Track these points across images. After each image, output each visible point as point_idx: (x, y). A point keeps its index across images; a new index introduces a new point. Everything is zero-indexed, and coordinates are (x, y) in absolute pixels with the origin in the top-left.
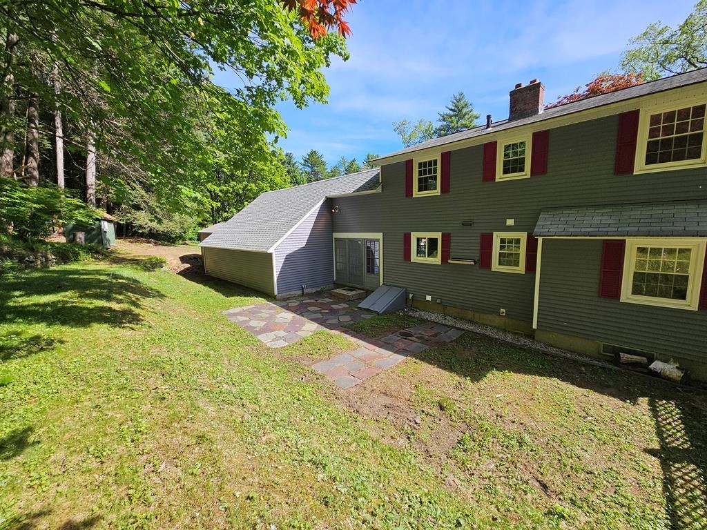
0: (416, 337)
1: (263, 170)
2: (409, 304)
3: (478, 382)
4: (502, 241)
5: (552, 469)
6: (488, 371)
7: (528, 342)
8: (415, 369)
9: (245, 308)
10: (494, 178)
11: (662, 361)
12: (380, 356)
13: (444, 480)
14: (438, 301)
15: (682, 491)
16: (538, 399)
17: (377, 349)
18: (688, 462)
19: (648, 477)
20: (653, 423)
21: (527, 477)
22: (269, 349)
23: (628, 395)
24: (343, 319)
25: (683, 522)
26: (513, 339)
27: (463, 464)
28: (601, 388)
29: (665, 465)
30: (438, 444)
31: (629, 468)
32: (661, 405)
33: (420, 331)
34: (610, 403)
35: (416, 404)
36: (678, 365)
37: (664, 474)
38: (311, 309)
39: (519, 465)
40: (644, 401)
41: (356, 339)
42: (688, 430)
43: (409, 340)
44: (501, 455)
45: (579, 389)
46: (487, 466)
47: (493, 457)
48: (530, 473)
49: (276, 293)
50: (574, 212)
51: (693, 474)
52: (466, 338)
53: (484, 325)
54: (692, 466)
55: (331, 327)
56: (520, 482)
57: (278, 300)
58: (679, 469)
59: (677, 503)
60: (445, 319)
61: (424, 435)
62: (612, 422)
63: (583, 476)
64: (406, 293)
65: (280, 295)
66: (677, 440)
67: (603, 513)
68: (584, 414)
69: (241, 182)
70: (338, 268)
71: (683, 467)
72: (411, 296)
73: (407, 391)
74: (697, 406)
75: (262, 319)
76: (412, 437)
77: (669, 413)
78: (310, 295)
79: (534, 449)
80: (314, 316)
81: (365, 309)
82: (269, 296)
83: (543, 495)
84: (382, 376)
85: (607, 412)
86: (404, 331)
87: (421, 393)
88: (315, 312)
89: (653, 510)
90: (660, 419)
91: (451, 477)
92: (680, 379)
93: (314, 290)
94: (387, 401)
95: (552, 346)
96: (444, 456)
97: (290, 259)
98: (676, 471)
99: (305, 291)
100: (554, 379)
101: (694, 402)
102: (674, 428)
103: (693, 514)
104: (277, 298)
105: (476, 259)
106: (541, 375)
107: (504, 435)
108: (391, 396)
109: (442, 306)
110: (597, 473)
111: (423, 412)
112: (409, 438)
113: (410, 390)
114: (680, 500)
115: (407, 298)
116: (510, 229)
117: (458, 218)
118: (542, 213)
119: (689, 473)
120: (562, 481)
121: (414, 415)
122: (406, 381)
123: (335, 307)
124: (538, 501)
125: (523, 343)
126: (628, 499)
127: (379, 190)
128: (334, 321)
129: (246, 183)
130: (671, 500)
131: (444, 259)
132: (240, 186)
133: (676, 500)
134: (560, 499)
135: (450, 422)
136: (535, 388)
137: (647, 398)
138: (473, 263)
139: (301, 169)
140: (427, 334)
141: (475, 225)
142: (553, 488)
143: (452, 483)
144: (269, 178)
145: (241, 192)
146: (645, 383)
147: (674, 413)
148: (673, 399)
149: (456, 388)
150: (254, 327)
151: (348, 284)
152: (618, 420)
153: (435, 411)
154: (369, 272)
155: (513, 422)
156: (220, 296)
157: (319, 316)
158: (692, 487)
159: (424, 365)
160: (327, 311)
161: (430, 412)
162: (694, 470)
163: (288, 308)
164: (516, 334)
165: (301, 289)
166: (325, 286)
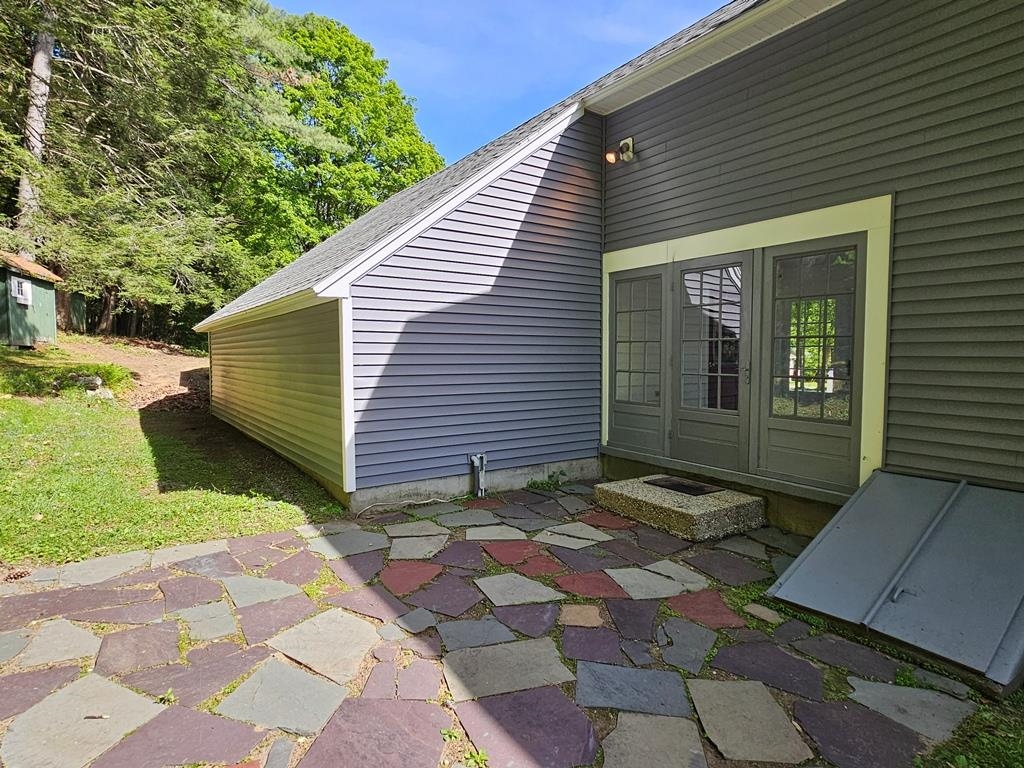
57: (357, 517)
65: (369, 495)
97: (422, 335)
165: (467, 470)
166: (564, 466)
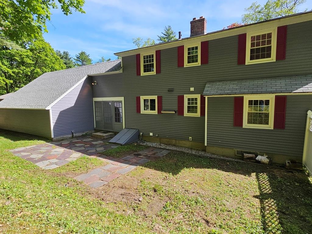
0: (143, 156)
1: (46, 60)
2: (140, 138)
3: (176, 175)
4: (189, 99)
5: (212, 213)
6: (182, 169)
7: (203, 153)
8: (141, 172)
9: (28, 147)
10: (183, 66)
11: (261, 156)
12: (121, 167)
13: (153, 228)
14: (157, 135)
15: (268, 212)
16: (206, 180)
17: (119, 164)
18: (270, 198)
19: (254, 208)
20: (257, 184)
21: (199, 219)
22: (43, 170)
23: (247, 173)
24: (98, 149)
25: (268, 226)
26: (195, 152)
27: (165, 218)
28: (236, 171)
29: (262, 202)
30: (152, 210)
31: (246, 206)
32: (261, 176)
33: (145, 152)
34: (239, 177)
35: (140, 191)
36: (267, 156)
37: (261, 205)
38: (77, 145)
39: (195, 213)
40: (253, 175)
41: (106, 160)
42: (271, 184)
43: (139, 157)
44: (186, 210)
45: (226, 173)
46: (178, 217)
47: (182, 212)
48: (201, 216)
49: (53, 136)
50: (221, 83)
51: (273, 204)
52: (172, 154)
53: (181, 147)
54: (272, 200)
55: (90, 154)
56: (195, 222)
57: (55, 141)
58: (267, 202)
59: (266, 218)
60: (160, 145)
61: (144, 207)
62: (240, 186)
63: (226, 213)
64: (139, 132)
65: (56, 138)
66: (266, 190)
67: (234, 229)
68: (228, 184)
69: (29, 67)
70: (97, 120)
71: (269, 201)
72: (141, 133)
73: (136, 184)
74: (274, 174)
75: (41, 153)
76: (136, 209)
77: (264, 178)
78: (77, 137)
79: (203, 204)
80: (80, 149)
81: (113, 143)
82: (47, 139)
83: (207, 226)
84: (121, 178)
85: (238, 182)
86: (137, 153)
87: (144, 184)
88: (80, 147)
89: (256, 223)
90: (260, 182)
91: (157, 226)
92: (268, 163)
93: (80, 134)
94: (123, 191)
95: (214, 154)
96: (154, 216)
97: (63, 114)
98: (266, 203)
99: (74, 135)
100: (214, 169)
101: (273, 172)
102: (265, 185)
103: (272, 221)
104: (53, 140)
105: (176, 110)
106: (208, 168)
107: (189, 200)
108: (126, 188)
109: (159, 138)
110: (232, 211)
111: (144, 194)
112: (134, 209)
113: (137, 184)
114: (267, 216)
115: (139, 135)
116: (192, 93)
117: (166, 88)
118: (207, 84)
119: (271, 203)
120: (216, 217)
121: (139, 197)
122: (135, 179)
123: (94, 143)
124: (204, 229)
125: (200, 154)
126: (245, 220)
127: (121, 71)
128: (94, 151)
129: (33, 68)
130: (263, 216)
131: (159, 111)
132: (28, 69)
133: (265, 216)
134: (215, 227)
135: (159, 198)
136: (205, 174)
137: (255, 173)
138: (174, 112)
139: (74, 63)
140: (150, 154)
141: (175, 91)
142: (211, 222)
143: (157, 228)
144: (50, 66)
145: (29, 74)
146: (254, 166)
147: (265, 178)
148: (265, 172)
149: (164, 179)
150: (33, 159)
151: (103, 129)
152: (243, 185)
153: (152, 193)
154: (116, 121)
155: (193, 193)
156: (9, 141)
157: (83, 149)
158: (272, 209)
159: (147, 170)
160: (89, 146)
161: (149, 194)
162: (273, 202)
163: (61, 145)
164: (197, 150)
165: (71, 133)
166: (88, 132)
